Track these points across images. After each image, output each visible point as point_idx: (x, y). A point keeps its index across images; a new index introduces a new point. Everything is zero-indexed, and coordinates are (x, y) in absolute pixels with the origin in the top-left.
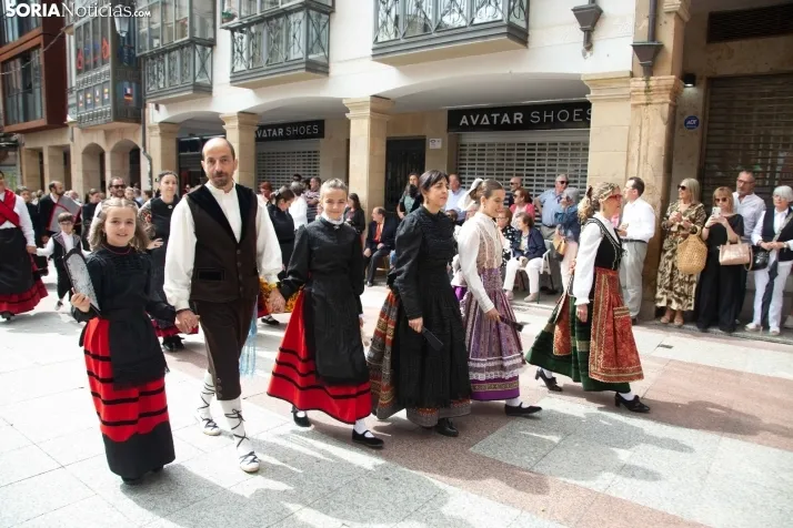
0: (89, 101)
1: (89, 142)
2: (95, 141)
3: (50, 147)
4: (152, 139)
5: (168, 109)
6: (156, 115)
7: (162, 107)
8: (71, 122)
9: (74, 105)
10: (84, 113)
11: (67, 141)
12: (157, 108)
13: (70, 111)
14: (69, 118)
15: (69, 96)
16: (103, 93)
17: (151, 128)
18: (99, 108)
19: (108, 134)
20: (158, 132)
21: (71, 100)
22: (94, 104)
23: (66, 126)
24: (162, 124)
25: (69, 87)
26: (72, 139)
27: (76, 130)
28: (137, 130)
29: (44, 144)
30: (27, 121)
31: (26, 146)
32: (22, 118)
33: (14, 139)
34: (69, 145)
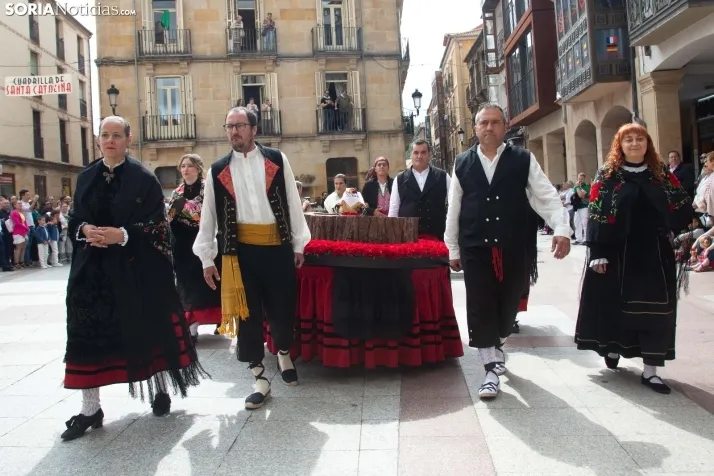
0: (570, 67)
1: (580, 121)
2: (586, 117)
3: (549, 134)
4: (646, 97)
5: (662, 49)
6: (647, 64)
7: (654, 49)
8: (561, 99)
10: (566, 83)
11: (563, 125)
12: (648, 52)
13: (559, 87)
14: (558, 96)
16: (582, 50)
17: (643, 83)
18: (581, 71)
19: (597, 105)
20: (650, 86)
21: (559, 77)
22: (575, 67)
23: (560, 107)
24: (656, 73)
26: (566, 121)
27: (569, 109)
28: (626, 91)
29: (543, 132)
30: (526, 107)
31: (530, 139)
32: (522, 109)
33: (520, 133)
34: (563, 129)
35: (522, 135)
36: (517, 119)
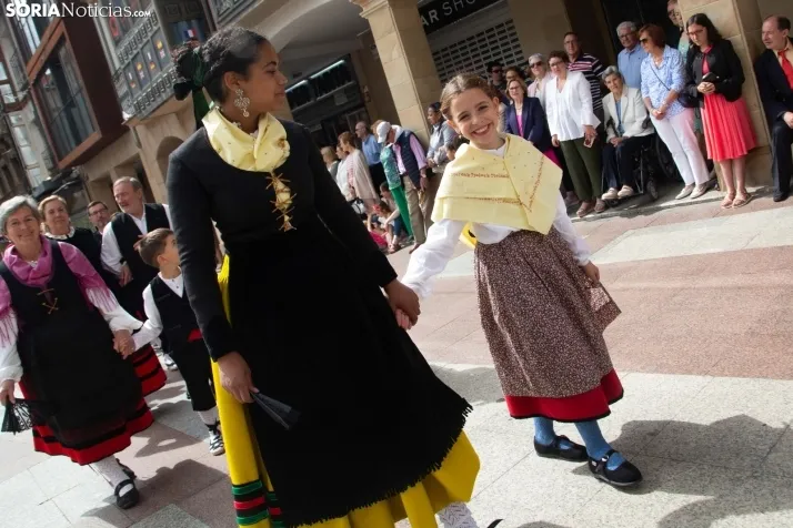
0: (142, 75)
1: (161, 139)
2: (167, 135)
3: (118, 167)
8: (130, 119)
9: (126, 95)
10: (140, 95)
11: (133, 150)
13: (124, 104)
14: (126, 116)
15: (117, 86)
16: (156, 51)
18: (159, 77)
19: (180, 116)
21: (121, 90)
22: (149, 74)
23: (127, 130)
25: (113, 73)
26: (139, 145)
27: (141, 129)
29: (107, 165)
30: (79, 142)
31: (91, 179)
32: (73, 145)
33: (74, 175)
34: (138, 156)
35: (78, 178)
36: (69, 159)
